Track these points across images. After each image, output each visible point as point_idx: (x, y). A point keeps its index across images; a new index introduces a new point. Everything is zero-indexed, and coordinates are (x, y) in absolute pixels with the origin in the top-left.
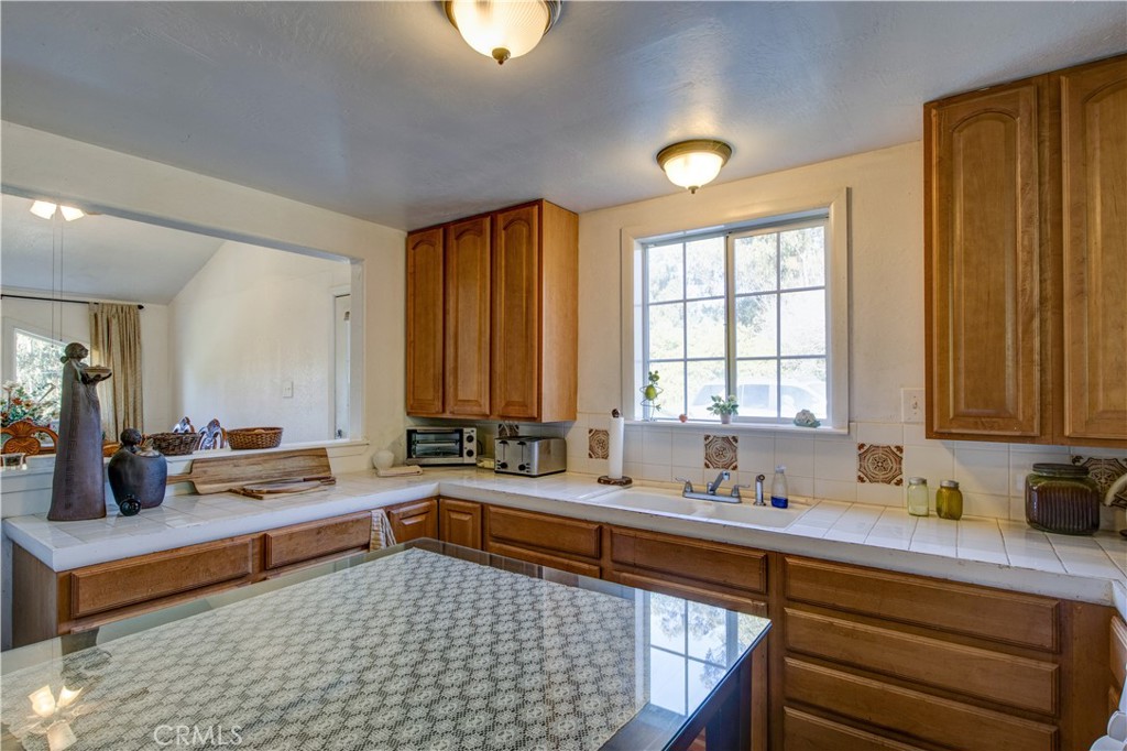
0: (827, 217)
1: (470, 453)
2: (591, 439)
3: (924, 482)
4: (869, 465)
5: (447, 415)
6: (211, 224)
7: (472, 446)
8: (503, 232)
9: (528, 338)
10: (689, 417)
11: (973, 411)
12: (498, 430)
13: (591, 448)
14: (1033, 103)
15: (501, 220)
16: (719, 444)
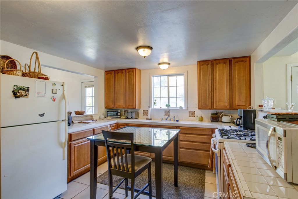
0: (184, 75)
1: (119, 115)
2: (144, 112)
3: (198, 116)
4: (190, 114)
5: (115, 108)
6: (74, 71)
7: (119, 114)
8: (128, 73)
9: (133, 93)
10: (162, 107)
11: (204, 105)
12: (124, 111)
13: (144, 114)
14: (210, 64)
15: (127, 71)
16: (167, 112)
